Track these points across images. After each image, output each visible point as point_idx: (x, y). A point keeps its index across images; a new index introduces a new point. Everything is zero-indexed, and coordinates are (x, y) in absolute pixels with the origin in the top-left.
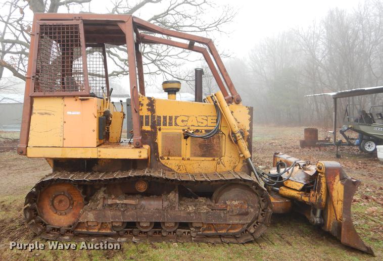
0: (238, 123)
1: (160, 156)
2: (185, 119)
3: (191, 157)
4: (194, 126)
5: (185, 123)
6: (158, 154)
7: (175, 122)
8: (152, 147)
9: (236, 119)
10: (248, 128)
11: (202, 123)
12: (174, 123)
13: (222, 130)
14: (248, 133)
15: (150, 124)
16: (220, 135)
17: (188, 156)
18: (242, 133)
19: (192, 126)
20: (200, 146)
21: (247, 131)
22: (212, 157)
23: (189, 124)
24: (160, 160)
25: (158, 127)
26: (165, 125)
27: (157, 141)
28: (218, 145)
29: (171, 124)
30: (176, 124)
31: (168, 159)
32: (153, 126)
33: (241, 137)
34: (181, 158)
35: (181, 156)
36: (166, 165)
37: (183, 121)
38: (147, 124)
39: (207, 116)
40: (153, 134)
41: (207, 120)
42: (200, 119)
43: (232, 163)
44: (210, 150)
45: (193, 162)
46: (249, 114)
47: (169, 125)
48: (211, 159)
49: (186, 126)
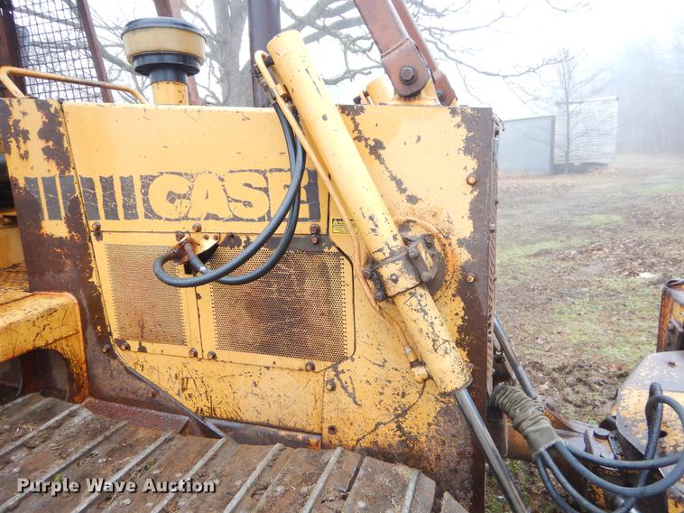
0: (413, 200)
1: (116, 335)
2: (180, 186)
3: (221, 348)
4: (215, 217)
5: (181, 207)
6: (104, 326)
7: (146, 201)
8: (85, 303)
9: (399, 183)
10: (464, 228)
11: (248, 204)
12: (141, 210)
13: (333, 237)
14: (464, 256)
15: (63, 215)
16: (330, 262)
17: (210, 344)
18: (413, 262)
19: (209, 217)
20: (251, 305)
21: (461, 243)
22: (298, 355)
23: (198, 208)
24: (118, 351)
25: (91, 223)
26: (112, 214)
27: (94, 279)
28: (325, 308)
29: (131, 214)
30: (150, 214)
31: (142, 350)
32: (74, 222)
33: (407, 281)
34: (184, 351)
35: (183, 343)
36: (139, 370)
37: (172, 197)
38: (54, 215)
39: (263, 173)
40: (79, 250)
41: (266, 190)
42: (236, 187)
43: (388, 391)
44: (291, 325)
45: (229, 369)
46: (467, 151)
47: (127, 217)
48: (299, 363)
49: (186, 218)
